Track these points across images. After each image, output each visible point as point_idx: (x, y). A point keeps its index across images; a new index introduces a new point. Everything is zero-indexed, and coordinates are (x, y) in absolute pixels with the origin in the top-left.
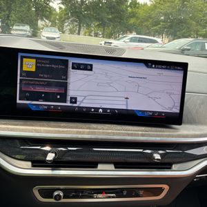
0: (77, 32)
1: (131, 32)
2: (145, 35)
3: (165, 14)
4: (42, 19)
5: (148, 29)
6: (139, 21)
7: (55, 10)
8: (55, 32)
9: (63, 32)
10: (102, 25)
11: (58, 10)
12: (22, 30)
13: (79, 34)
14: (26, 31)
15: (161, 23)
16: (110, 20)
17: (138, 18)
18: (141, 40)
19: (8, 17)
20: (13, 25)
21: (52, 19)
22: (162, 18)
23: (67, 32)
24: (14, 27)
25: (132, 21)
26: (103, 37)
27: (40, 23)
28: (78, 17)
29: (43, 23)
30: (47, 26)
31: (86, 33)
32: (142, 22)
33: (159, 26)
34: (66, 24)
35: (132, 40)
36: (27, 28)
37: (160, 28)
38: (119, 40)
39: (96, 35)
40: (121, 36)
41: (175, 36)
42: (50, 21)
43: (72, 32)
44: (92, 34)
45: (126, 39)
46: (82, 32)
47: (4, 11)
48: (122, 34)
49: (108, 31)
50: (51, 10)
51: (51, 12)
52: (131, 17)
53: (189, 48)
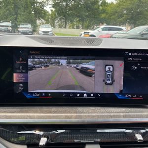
0: (64, 26)
1: (103, 24)
2: (113, 25)
3: (127, 9)
4: (39, 19)
5: (115, 21)
6: (108, 15)
7: (48, 12)
8: (48, 27)
9: (54, 27)
10: (82, 20)
11: (50, 12)
12: (25, 28)
13: (65, 27)
14: (29, 28)
15: (125, 16)
16: (87, 16)
17: (107, 13)
18: (110, 29)
19: (16, 19)
20: (19, 25)
21: (46, 18)
22: (125, 12)
23: (57, 27)
24: (21, 26)
25: (103, 16)
26: (83, 29)
27: (38, 22)
28: (64, 16)
29: (40, 21)
30: (43, 24)
31: (70, 26)
32: (111, 16)
33: (123, 18)
34: (56, 21)
35: (104, 29)
36: (29, 26)
37: (124, 19)
38: (94, 30)
39: (78, 28)
40: (95, 27)
41: (135, 24)
42: (45, 20)
43: (60, 26)
44: (75, 27)
45: (100, 29)
46: (68, 26)
47: (13, 16)
48: (97, 26)
49: (86, 24)
50: (45, 12)
51: (45, 14)
52: (102, 13)
53: (147, 32)
